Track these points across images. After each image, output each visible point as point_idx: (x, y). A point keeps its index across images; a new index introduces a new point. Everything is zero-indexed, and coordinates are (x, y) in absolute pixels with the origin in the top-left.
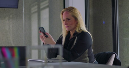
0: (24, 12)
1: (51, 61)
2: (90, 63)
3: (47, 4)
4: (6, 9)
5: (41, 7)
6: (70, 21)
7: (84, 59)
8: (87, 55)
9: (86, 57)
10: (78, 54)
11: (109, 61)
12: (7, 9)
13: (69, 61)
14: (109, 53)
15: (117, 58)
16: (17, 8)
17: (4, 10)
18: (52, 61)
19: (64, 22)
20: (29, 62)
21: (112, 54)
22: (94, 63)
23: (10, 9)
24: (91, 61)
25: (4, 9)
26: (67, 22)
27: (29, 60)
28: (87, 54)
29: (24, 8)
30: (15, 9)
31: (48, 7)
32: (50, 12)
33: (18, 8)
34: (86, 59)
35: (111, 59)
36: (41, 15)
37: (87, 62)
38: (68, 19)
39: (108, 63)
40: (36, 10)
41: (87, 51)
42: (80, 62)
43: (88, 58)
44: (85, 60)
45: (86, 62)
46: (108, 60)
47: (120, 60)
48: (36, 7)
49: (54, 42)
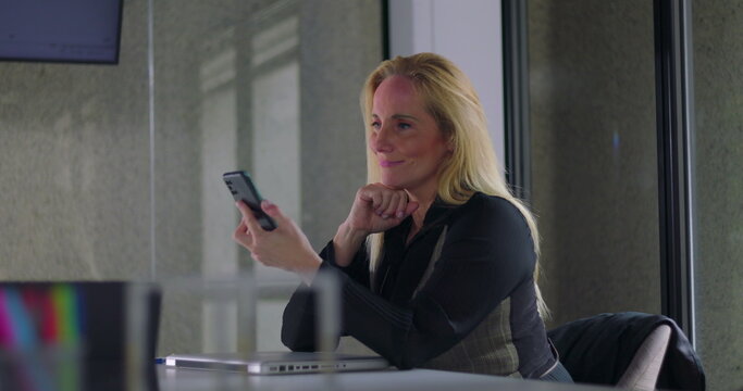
0: (152, 82)
1: (295, 364)
2: (525, 376)
3: (291, 43)
4: (49, 67)
5: (259, 59)
6: (407, 132)
7: (491, 356)
8: (505, 330)
9: (500, 344)
10: (454, 325)
11: (637, 366)
12: (59, 66)
13: (404, 366)
14: (634, 319)
15: (684, 349)
16: (115, 61)
17: (43, 72)
18: (301, 364)
19: (378, 132)
20: (171, 372)
21: (651, 326)
22: (551, 377)
23: (73, 68)
24: (529, 369)
25: (39, 67)
26: (393, 140)
27: (171, 362)
28: (508, 327)
29: (156, 60)
30: (102, 69)
31: (294, 55)
32: (306, 84)
33: (121, 59)
34: (499, 354)
35: (645, 353)
36: (257, 101)
37: (507, 374)
38: (400, 122)
39: (630, 376)
40: (230, 74)
41: (506, 304)
42: (470, 372)
43: (511, 351)
44: (498, 361)
45: (499, 374)
46: (629, 362)
47: (701, 364)
48: (229, 56)
49: (311, 257)
